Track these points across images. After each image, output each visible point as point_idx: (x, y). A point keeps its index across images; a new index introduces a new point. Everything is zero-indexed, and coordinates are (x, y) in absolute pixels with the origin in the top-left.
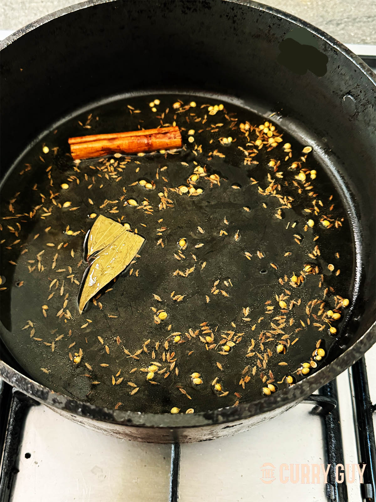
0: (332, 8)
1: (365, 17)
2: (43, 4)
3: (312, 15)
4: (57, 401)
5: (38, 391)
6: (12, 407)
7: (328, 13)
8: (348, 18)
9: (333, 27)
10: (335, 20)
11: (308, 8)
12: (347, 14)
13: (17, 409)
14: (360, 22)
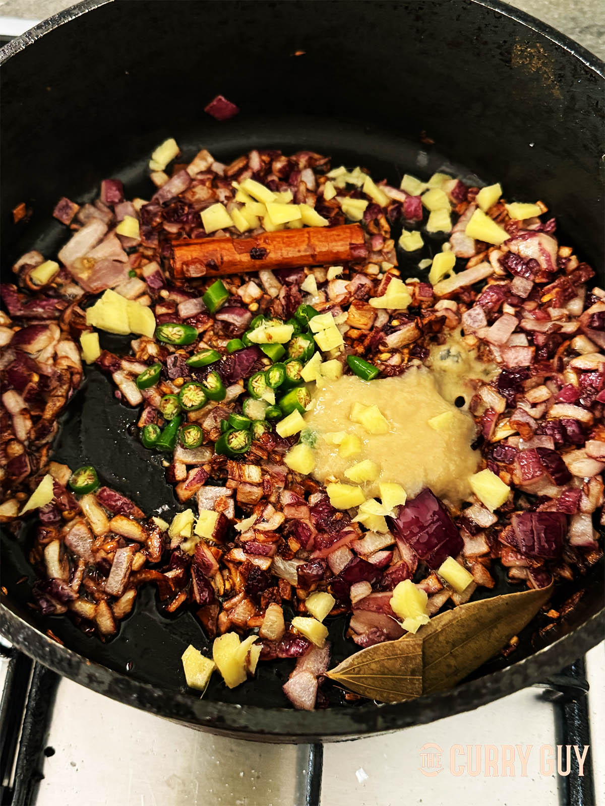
0: (590, 6)
3: (556, 16)
4: (94, 678)
5: (62, 659)
7: (584, 13)
9: (593, 37)
10: (595, 26)
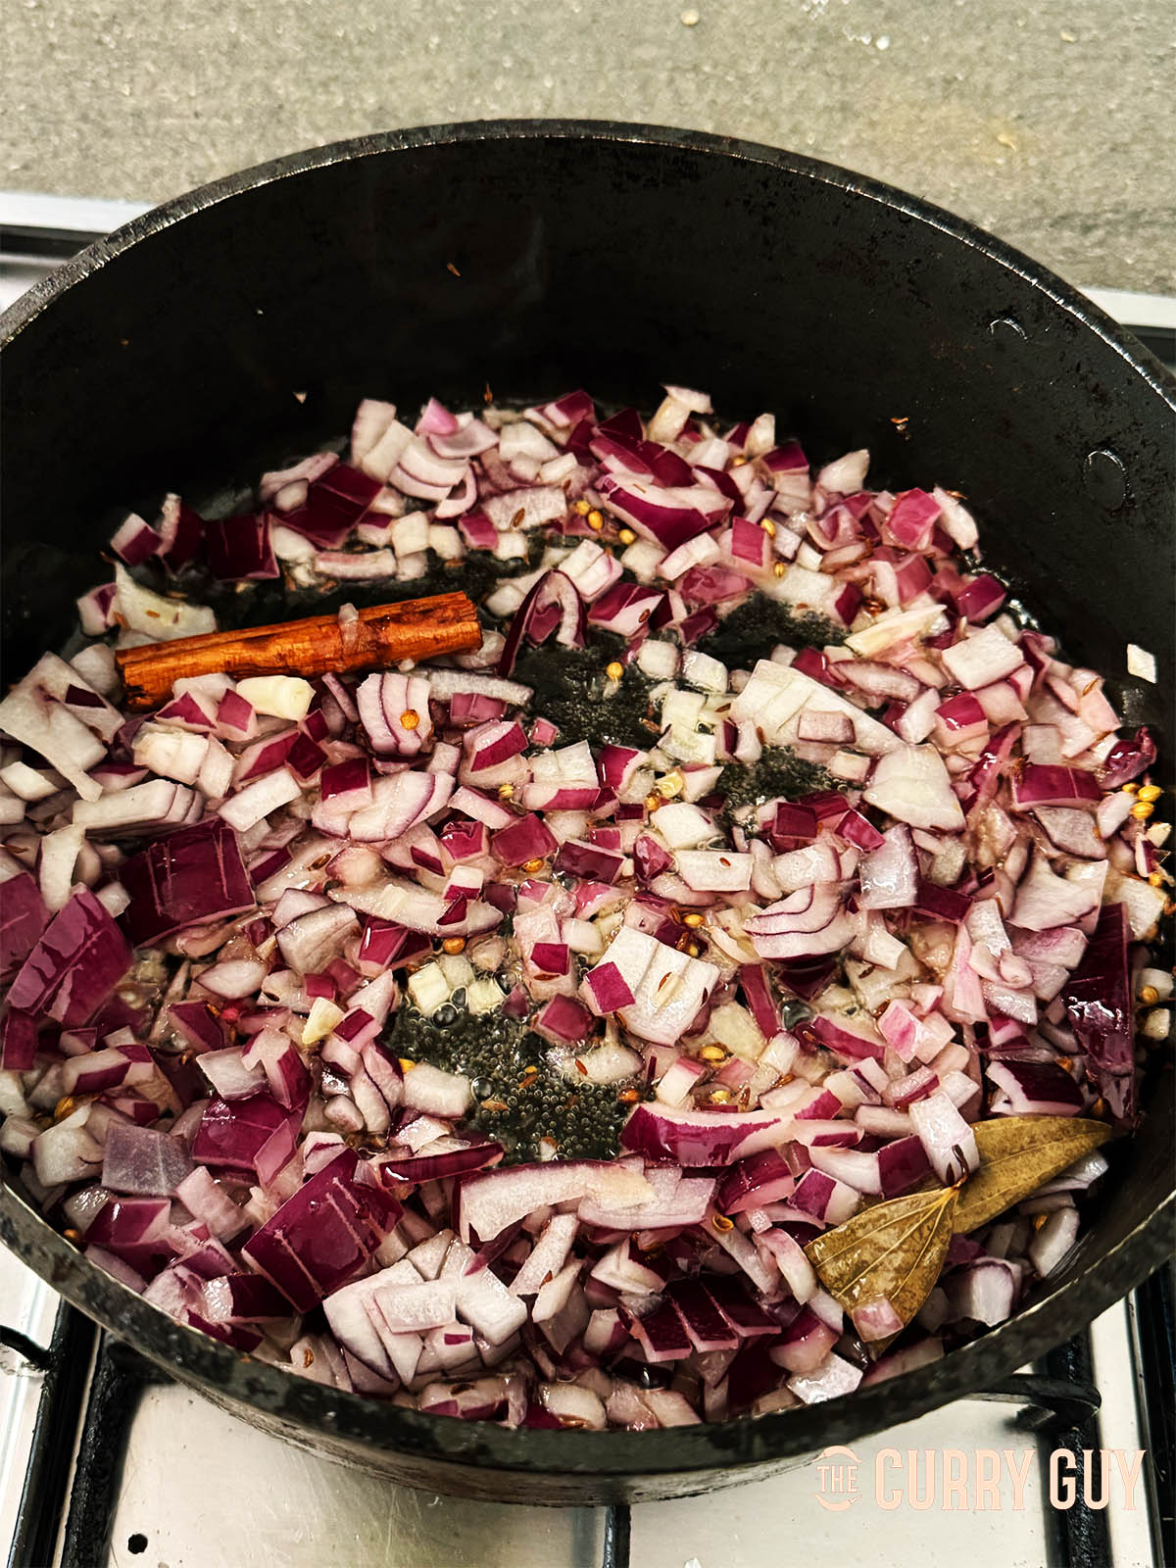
0: (1068, 180)
1: (1166, 209)
2: (199, 122)
4: (258, 1386)
5: (202, 1353)
7: (1058, 192)
8: (1116, 211)
9: (1073, 235)
10: (1077, 214)
11: (998, 174)
12: (1115, 199)
13: (109, 1392)
14: (1151, 223)
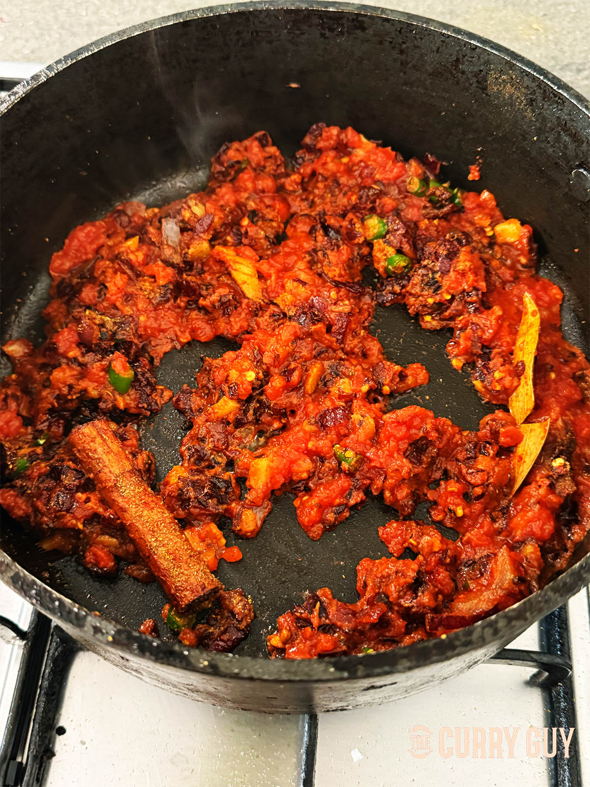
0: (570, 46)
5: (70, 612)
6: (48, 651)
7: (564, 52)
9: (571, 74)
10: (574, 63)
11: (532, 44)
13: (56, 653)
